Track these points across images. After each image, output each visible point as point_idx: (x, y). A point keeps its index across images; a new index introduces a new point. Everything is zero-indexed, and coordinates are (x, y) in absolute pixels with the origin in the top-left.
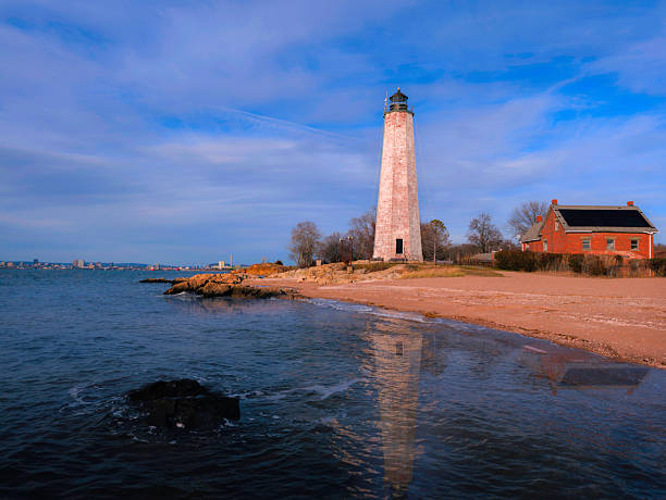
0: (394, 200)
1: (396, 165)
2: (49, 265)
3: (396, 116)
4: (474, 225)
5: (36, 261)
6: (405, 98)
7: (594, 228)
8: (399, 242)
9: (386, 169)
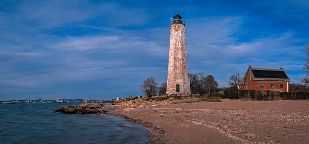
0: (175, 65)
1: (176, 49)
2: (45, 101)
3: (176, 25)
4: (232, 77)
5: (40, 99)
6: (181, 17)
7: (266, 79)
8: (178, 86)
9: (172, 50)
